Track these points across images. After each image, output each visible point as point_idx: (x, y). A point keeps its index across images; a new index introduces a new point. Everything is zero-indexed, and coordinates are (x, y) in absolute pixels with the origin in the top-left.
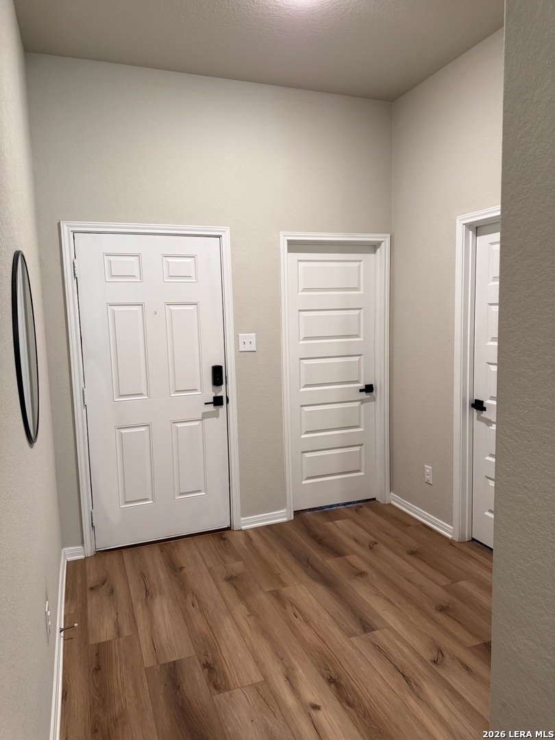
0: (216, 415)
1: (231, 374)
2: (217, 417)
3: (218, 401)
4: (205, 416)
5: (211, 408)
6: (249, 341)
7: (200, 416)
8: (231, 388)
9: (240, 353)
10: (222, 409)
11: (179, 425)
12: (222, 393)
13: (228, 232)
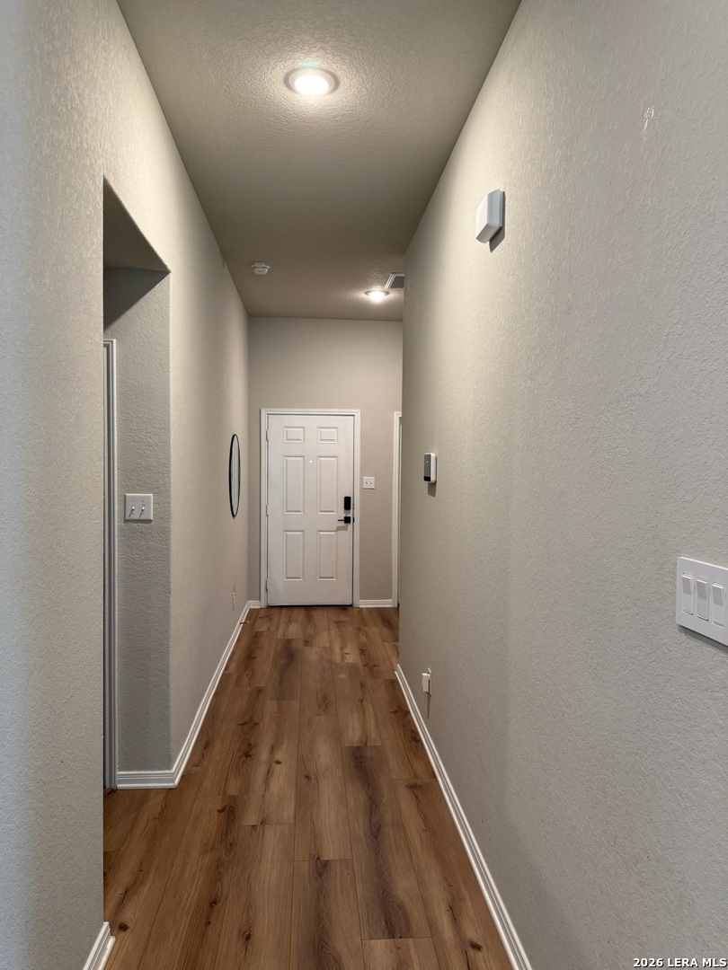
0: (346, 529)
1: (356, 503)
2: (347, 530)
3: (347, 520)
4: (339, 529)
5: (342, 524)
6: (370, 481)
7: (335, 529)
8: (356, 512)
9: (363, 490)
10: (350, 526)
11: (322, 533)
12: (350, 515)
13: (359, 413)
